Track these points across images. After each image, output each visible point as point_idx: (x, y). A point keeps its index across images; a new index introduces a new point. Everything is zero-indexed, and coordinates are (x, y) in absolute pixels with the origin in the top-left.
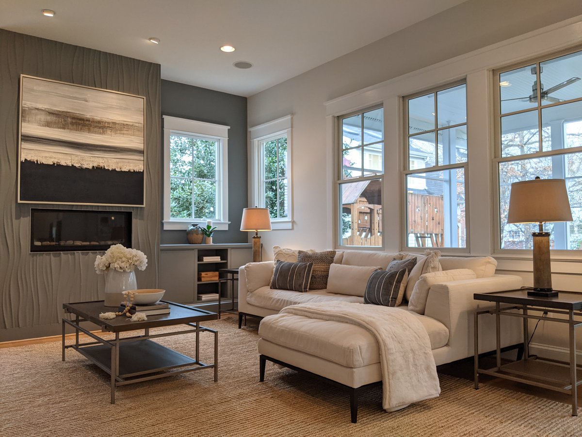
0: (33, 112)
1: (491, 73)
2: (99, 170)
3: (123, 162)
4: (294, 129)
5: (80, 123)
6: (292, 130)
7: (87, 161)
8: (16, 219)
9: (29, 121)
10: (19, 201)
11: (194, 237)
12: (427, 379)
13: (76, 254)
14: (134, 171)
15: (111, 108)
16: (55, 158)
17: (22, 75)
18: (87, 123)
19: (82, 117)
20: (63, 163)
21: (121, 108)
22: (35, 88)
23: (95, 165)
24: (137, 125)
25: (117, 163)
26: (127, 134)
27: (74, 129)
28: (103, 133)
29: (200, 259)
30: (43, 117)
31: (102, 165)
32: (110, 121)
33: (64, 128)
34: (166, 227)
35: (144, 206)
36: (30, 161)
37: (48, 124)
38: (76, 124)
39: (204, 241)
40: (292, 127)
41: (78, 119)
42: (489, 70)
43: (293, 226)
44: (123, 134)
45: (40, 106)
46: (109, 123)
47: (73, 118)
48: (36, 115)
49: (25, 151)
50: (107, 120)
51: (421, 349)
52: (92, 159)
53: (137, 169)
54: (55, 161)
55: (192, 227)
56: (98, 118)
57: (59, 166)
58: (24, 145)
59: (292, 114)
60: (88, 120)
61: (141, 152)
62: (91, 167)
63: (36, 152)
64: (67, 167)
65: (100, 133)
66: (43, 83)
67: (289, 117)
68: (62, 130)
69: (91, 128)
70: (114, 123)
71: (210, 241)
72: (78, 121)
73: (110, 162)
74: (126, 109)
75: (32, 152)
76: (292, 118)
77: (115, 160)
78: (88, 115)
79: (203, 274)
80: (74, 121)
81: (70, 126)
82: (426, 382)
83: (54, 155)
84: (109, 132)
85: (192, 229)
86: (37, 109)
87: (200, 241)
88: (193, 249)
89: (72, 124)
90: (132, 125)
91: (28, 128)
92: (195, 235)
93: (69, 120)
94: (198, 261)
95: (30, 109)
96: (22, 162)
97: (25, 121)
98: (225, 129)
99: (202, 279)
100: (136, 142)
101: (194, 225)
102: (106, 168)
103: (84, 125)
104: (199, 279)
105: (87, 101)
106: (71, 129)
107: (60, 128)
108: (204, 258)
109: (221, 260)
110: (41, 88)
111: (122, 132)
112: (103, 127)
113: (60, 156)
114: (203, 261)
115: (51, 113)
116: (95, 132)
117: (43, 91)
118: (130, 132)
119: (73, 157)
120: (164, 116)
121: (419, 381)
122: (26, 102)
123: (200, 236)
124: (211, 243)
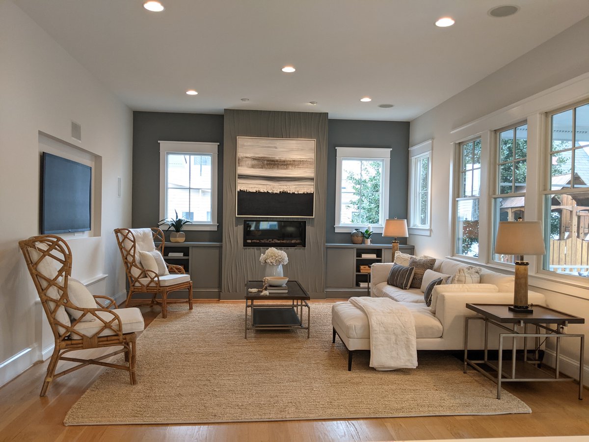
0: (244, 159)
1: (543, 117)
2: (284, 194)
3: (300, 187)
4: (434, 151)
5: (272, 163)
6: (432, 152)
7: (276, 188)
8: (236, 226)
9: (242, 166)
10: (237, 216)
11: (355, 238)
12: (405, 355)
13: (261, 249)
14: (307, 193)
15: (292, 150)
16: (257, 188)
17: (237, 137)
18: (277, 163)
19: (273, 159)
20: (262, 191)
21: (298, 150)
22: (245, 144)
23: (281, 190)
24: (310, 160)
25: (296, 188)
26: (303, 168)
27: (269, 168)
28: (287, 168)
29: (359, 254)
30: (250, 162)
31: (285, 190)
32: (292, 160)
33: (262, 168)
34: (337, 231)
35: (314, 217)
36: (242, 191)
37: (253, 167)
38: (270, 164)
39: (363, 242)
40: (432, 150)
41: (270, 161)
42: (541, 114)
43: (430, 233)
44: (300, 168)
45: (248, 155)
46: (290, 161)
47: (268, 161)
48: (246, 161)
49: (240, 185)
50: (290, 160)
51: (403, 335)
52: (280, 187)
53: (309, 192)
54: (257, 190)
55: (355, 231)
56: (283, 159)
57: (260, 192)
58: (239, 181)
59: (433, 139)
60: (277, 161)
61: (312, 179)
62: (279, 192)
63: (246, 185)
64: (264, 193)
65: (285, 169)
66: (250, 140)
67: (430, 141)
68: (261, 169)
69: (279, 166)
70: (294, 161)
71: (368, 242)
72: (271, 162)
73: (292, 188)
74: (302, 150)
75: (244, 185)
76: (433, 142)
77: (294, 186)
78: (277, 158)
79: (362, 267)
80: (268, 163)
81: (266, 167)
82: (404, 356)
83: (256, 186)
84: (290, 167)
85: (355, 232)
86: (247, 157)
87: (360, 242)
88: (353, 248)
89: (267, 164)
90: (306, 161)
91: (242, 170)
92: (356, 237)
93: (266, 162)
94: (357, 257)
95: (243, 158)
96: (238, 192)
97: (239, 166)
98: (388, 151)
99: (361, 271)
100: (309, 172)
101: (356, 230)
102: (289, 192)
103: (275, 165)
104: (358, 270)
105: (276, 148)
106: (266, 168)
107: (260, 168)
108: (363, 255)
109: (377, 257)
110: (249, 144)
111: (299, 166)
112: (286, 165)
113: (260, 186)
114: (361, 257)
115: (254, 159)
116: (282, 169)
117: (250, 145)
118: (305, 166)
119: (268, 186)
120: (336, 148)
121: (398, 354)
122: (241, 154)
123: (360, 239)
124: (368, 243)
